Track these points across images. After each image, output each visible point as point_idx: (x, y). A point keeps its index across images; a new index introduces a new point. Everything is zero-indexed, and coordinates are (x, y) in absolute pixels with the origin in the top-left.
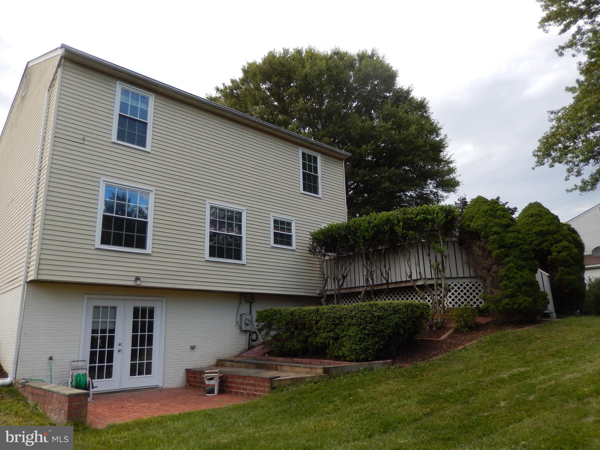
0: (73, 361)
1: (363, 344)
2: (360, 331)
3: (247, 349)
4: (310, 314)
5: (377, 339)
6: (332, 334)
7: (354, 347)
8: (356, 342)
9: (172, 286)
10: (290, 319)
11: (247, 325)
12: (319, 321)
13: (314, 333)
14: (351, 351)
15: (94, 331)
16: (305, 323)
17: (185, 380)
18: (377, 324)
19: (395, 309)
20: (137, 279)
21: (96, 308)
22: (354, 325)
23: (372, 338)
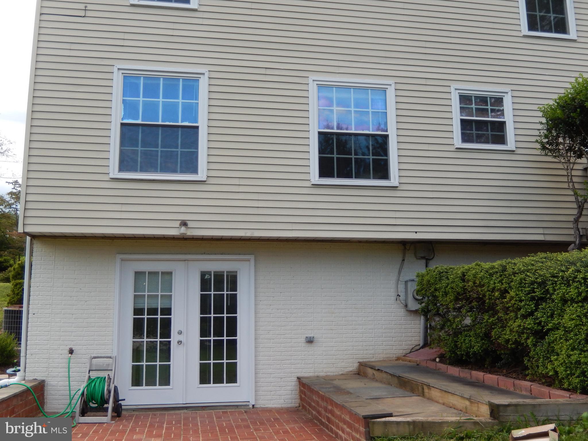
0: (95, 358)
3: (421, 345)
6: (529, 323)
9: (248, 234)
15: (138, 311)
16: (484, 296)
17: (298, 396)
20: (184, 224)
21: (138, 275)
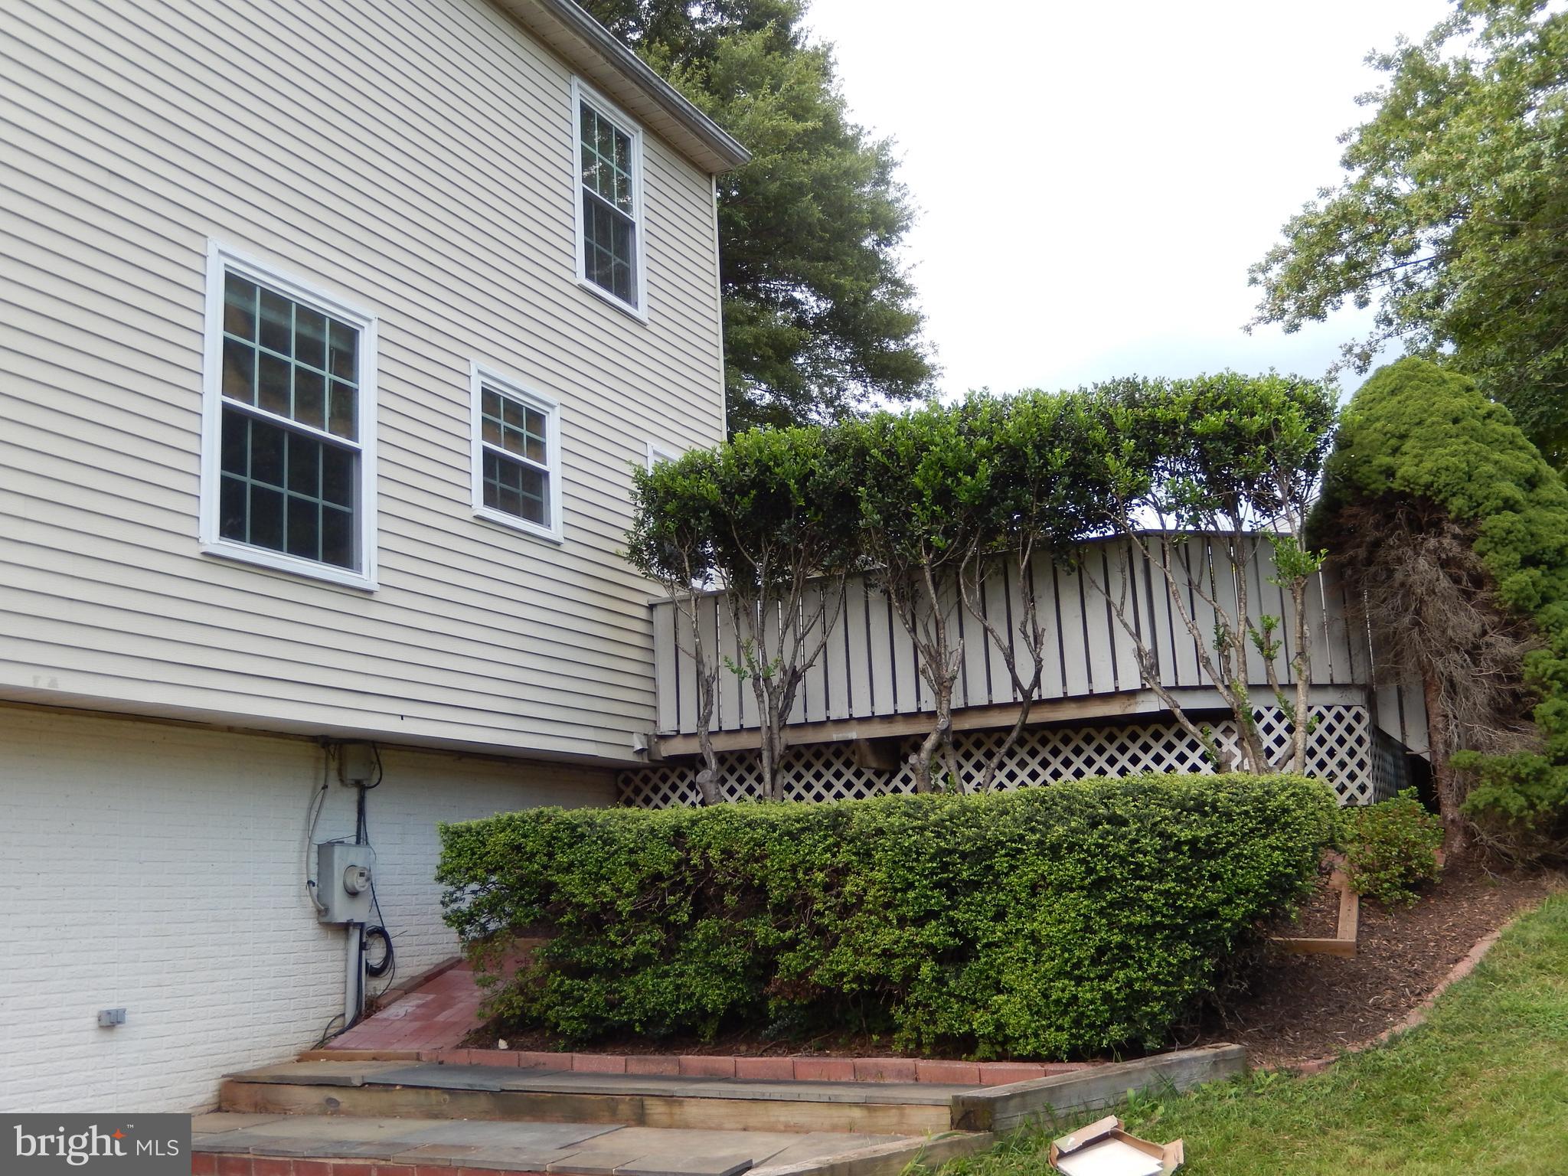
1: (1121, 975)
2: (1101, 912)
3: (349, 1017)
4: (793, 836)
5: (1185, 950)
7: (1063, 989)
8: (1078, 965)
10: (669, 862)
11: (353, 894)
12: (846, 870)
13: (820, 931)
14: (1047, 1009)
18: (1187, 881)
19: (1263, 810)
22: (1063, 887)
23: (1167, 947)
